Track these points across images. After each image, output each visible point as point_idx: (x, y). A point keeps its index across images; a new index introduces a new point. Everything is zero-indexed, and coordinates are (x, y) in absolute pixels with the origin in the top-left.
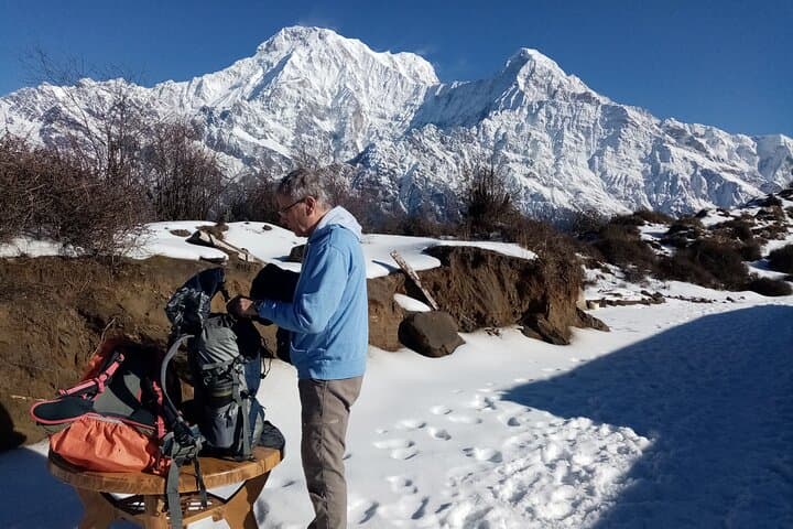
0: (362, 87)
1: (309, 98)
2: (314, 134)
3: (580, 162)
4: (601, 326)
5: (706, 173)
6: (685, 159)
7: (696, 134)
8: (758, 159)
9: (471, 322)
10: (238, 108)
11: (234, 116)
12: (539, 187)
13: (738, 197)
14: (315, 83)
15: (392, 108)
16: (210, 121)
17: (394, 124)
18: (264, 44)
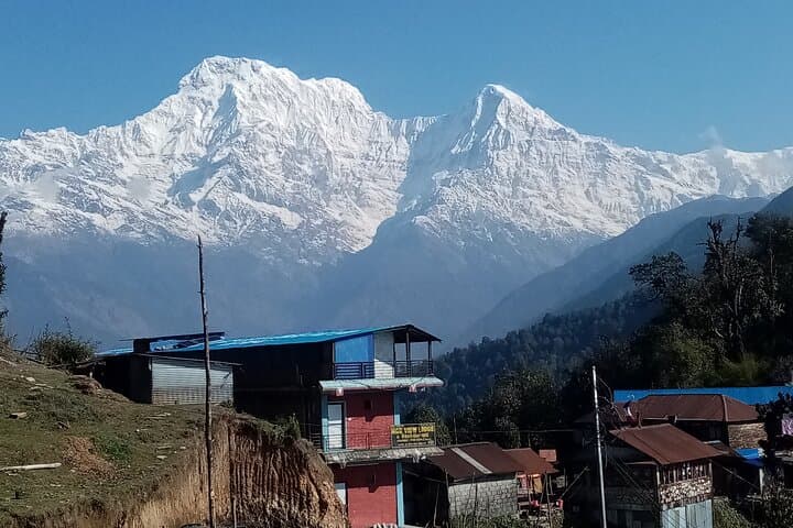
2: (300, 179)
3: (577, 193)
5: (681, 197)
6: (662, 186)
7: (660, 162)
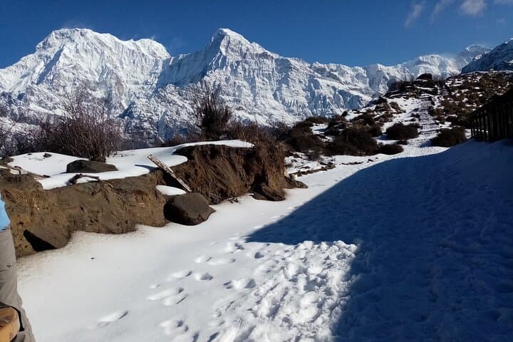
0: (118, 65)
1: (81, 77)
2: (90, 101)
3: (268, 96)
4: (302, 186)
5: (341, 92)
6: (328, 85)
7: (332, 70)
8: (368, 80)
9: (217, 197)
10: (30, 91)
11: (28, 97)
12: (247, 115)
13: (361, 104)
14: (84, 66)
15: (142, 77)
16: (10, 103)
17: (145, 87)
18: (41, 44)
